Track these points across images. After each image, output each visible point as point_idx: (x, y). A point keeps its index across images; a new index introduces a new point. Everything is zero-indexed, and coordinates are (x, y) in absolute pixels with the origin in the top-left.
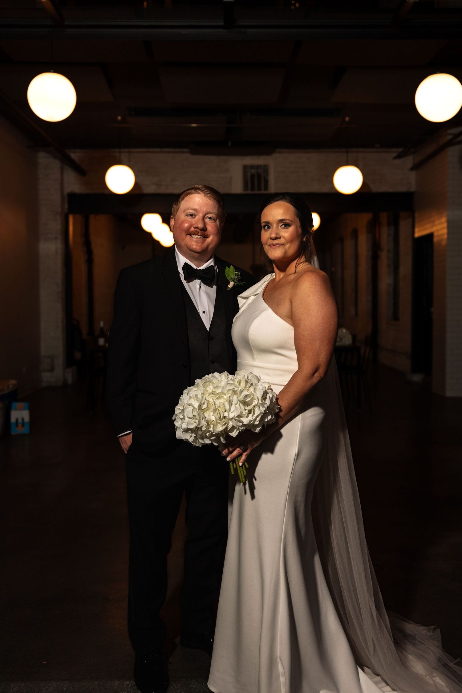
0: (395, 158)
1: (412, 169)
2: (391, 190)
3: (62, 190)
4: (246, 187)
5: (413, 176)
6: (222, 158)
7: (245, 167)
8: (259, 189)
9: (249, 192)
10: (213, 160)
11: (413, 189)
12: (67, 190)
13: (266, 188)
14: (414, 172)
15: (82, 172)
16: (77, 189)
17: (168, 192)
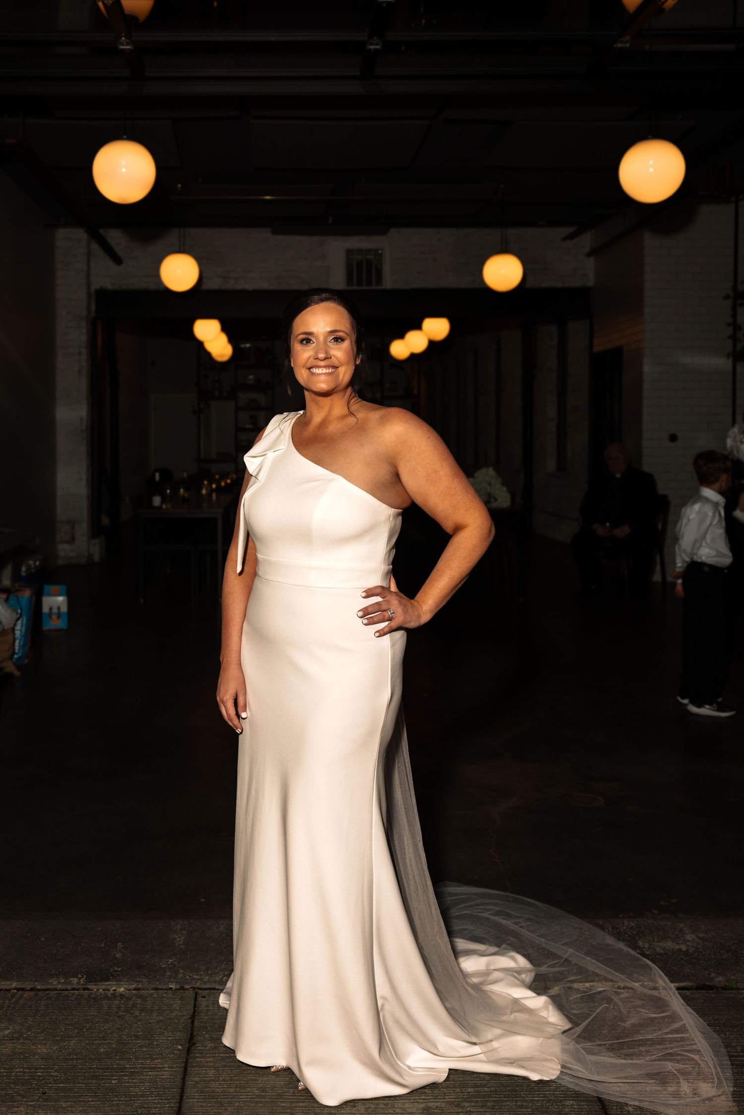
0: (565, 239)
1: (589, 255)
2: (559, 285)
3: (89, 285)
4: (349, 280)
5: (590, 264)
6: (316, 238)
7: (349, 252)
8: (369, 283)
9: (355, 288)
10: (304, 241)
11: (590, 284)
12: (96, 286)
13: (379, 280)
14: (592, 259)
15: (118, 261)
16: (109, 284)
17: (239, 287)
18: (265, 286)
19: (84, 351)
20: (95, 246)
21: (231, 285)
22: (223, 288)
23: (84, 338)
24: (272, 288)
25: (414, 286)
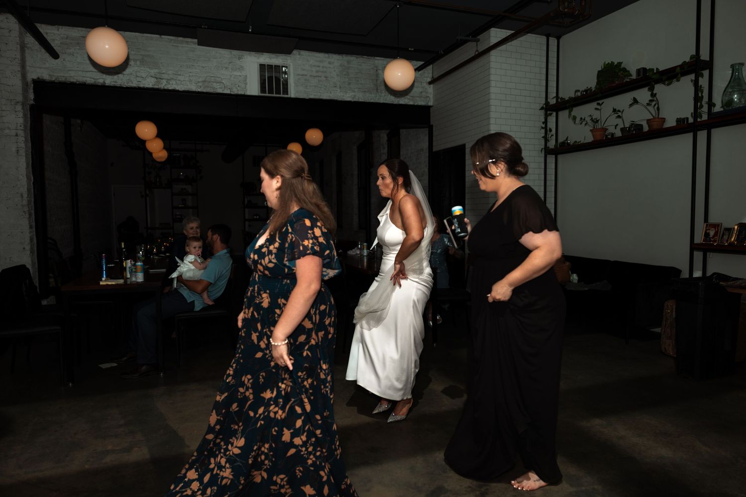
0: (416, 70)
1: (430, 83)
2: (411, 103)
3: (24, 76)
4: (263, 89)
5: (430, 89)
6: (235, 52)
7: (262, 67)
8: (278, 92)
9: (267, 95)
10: (225, 54)
11: (431, 104)
12: (32, 75)
13: (286, 91)
14: (432, 86)
15: (55, 55)
16: (46, 76)
17: (170, 87)
18: (193, 88)
19: (21, 133)
20: (30, 40)
21: (163, 85)
22: (156, 87)
23: (21, 120)
24: (199, 90)
25: (312, 97)
